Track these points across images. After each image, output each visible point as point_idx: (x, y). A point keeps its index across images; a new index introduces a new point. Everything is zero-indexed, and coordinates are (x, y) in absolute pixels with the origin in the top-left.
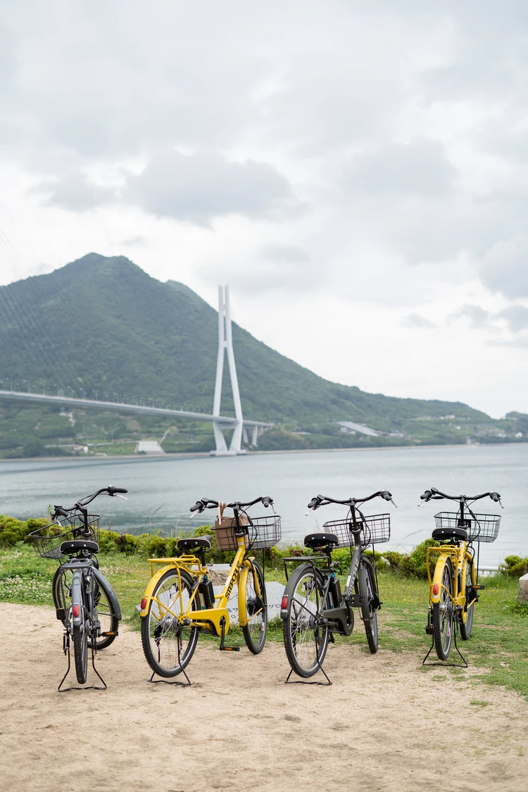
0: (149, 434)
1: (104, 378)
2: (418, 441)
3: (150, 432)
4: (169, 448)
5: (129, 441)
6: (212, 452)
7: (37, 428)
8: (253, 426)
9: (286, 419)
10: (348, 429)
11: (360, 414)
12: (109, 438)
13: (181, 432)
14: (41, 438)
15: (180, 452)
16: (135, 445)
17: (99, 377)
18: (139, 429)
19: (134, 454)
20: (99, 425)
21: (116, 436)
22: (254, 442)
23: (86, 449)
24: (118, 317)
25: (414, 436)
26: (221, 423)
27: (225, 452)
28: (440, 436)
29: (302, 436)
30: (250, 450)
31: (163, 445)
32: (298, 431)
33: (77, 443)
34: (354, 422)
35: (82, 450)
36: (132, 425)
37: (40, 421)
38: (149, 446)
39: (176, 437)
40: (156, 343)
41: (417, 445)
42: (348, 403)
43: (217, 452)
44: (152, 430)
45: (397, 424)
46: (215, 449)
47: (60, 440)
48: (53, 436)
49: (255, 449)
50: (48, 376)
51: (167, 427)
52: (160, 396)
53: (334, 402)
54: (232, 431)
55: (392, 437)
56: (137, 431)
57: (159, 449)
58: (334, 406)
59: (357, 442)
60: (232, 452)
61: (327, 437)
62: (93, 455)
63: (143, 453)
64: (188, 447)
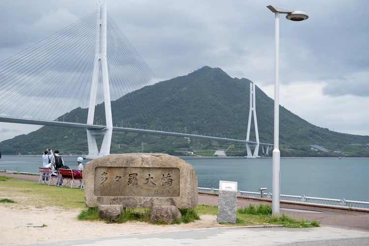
0: (221, 148)
1: (205, 122)
2: (347, 155)
3: (222, 147)
4: (228, 154)
5: (212, 150)
6: (245, 157)
7: (174, 143)
8: (267, 145)
9: (286, 143)
10: (315, 148)
11: (323, 141)
12: (203, 149)
13: (236, 147)
14: (174, 148)
15: (233, 156)
16: (214, 152)
17: (202, 122)
18: (218, 145)
19: (213, 156)
20: (201, 143)
21: (206, 148)
22: (267, 153)
23: (192, 153)
24: (214, 95)
25: (346, 152)
26: (249, 144)
27: (251, 156)
28: (359, 153)
29: (290, 151)
30: (265, 156)
31: (226, 153)
32: (289, 148)
33: (189, 151)
34: (319, 145)
35: (191, 154)
36: (214, 143)
37: (175, 140)
38: (220, 153)
39: (233, 149)
40: (230, 107)
41: (346, 157)
42: (318, 136)
43: (248, 157)
44: (223, 146)
45: (340, 147)
46: (247, 155)
47: (182, 149)
48: (179, 147)
49: (268, 156)
50: (181, 121)
51: (230, 145)
52: (229, 131)
53: (311, 136)
54: (254, 148)
55: (336, 153)
56: (216, 146)
57: (224, 154)
58: (310, 138)
59: (316, 155)
60: (254, 157)
61: (303, 151)
62: (195, 156)
63: (217, 156)
64: (237, 154)
